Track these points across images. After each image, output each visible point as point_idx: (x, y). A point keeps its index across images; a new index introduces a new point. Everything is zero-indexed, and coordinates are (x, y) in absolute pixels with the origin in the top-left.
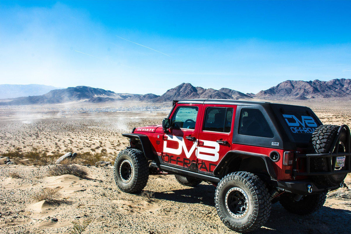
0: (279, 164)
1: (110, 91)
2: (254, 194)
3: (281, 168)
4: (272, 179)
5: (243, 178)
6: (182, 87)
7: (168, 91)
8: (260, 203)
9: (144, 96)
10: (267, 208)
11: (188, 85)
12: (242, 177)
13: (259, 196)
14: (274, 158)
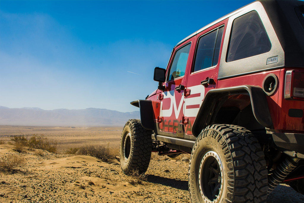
0: (277, 99)
2: (228, 159)
3: (280, 106)
4: (267, 132)
5: (220, 135)
8: (237, 175)
10: (254, 187)
12: (219, 133)
13: (236, 162)
14: (270, 89)
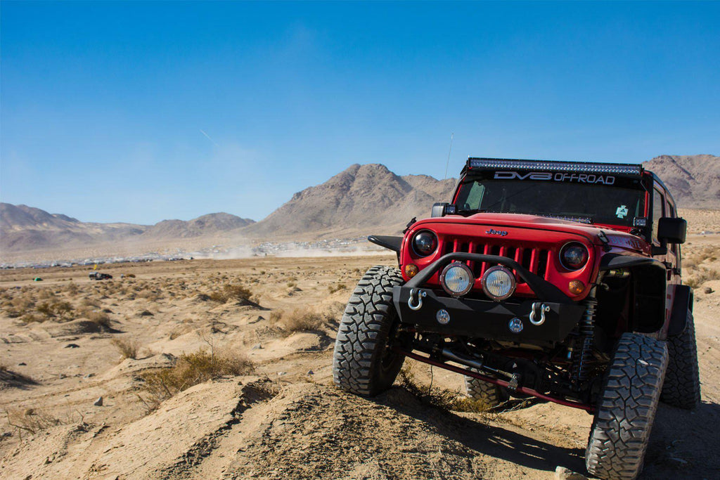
1: (63, 217)
6: (353, 179)
7: (299, 194)
9: (201, 222)
11: (377, 168)
